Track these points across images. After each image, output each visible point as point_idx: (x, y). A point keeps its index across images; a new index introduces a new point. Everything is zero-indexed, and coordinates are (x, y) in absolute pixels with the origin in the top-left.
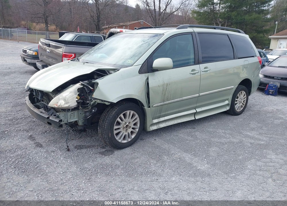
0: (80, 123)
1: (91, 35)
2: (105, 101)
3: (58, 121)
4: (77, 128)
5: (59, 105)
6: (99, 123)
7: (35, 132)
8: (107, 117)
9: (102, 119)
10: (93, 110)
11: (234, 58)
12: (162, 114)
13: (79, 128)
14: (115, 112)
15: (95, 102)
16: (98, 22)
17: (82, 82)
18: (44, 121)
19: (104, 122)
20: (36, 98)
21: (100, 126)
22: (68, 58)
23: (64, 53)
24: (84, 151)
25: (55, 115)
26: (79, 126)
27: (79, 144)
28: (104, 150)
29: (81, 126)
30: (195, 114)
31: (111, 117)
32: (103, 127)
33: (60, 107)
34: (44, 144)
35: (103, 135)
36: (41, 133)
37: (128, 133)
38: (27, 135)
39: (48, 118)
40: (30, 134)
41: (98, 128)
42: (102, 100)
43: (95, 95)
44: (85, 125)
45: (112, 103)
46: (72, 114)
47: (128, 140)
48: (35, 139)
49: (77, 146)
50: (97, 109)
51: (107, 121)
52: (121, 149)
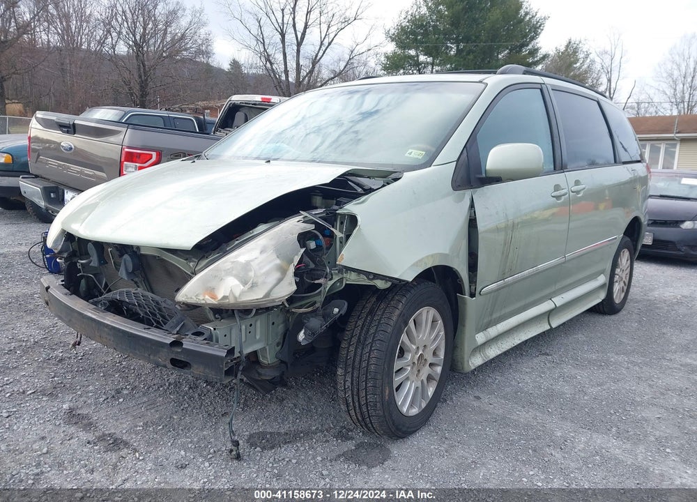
0: (268, 358)
1: (164, 113)
2: (377, 276)
3: (224, 355)
4: (260, 374)
5: (225, 297)
6: (344, 352)
7: (81, 396)
8: (372, 331)
9: (354, 340)
10: (336, 310)
11: (615, 162)
12: (495, 316)
13: (268, 374)
14: (397, 312)
15: (341, 280)
16: (142, 96)
17: (305, 214)
18: (152, 357)
19: (367, 350)
20: (83, 282)
21: (350, 362)
22: (138, 165)
23: (129, 147)
24: (287, 452)
25: (198, 334)
26: (262, 367)
27: (255, 429)
28: (350, 445)
29: (269, 366)
30: (549, 314)
31: (389, 330)
32: (364, 364)
33: (232, 301)
34: (134, 440)
35: (363, 394)
36: (104, 397)
37: (422, 381)
38: (55, 409)
39: (177, 343)
40: (65, 406)
41: (340, 372)
42: (367, 274)
43: (349, 255)
44: (282, 362)
45: (400, 281)
46: (251, 325)
47: (420, 406)
48: (91, 424)
49: (251, 436)
50: (348, 304)
51: (377, 345)
52: (403, 438)
